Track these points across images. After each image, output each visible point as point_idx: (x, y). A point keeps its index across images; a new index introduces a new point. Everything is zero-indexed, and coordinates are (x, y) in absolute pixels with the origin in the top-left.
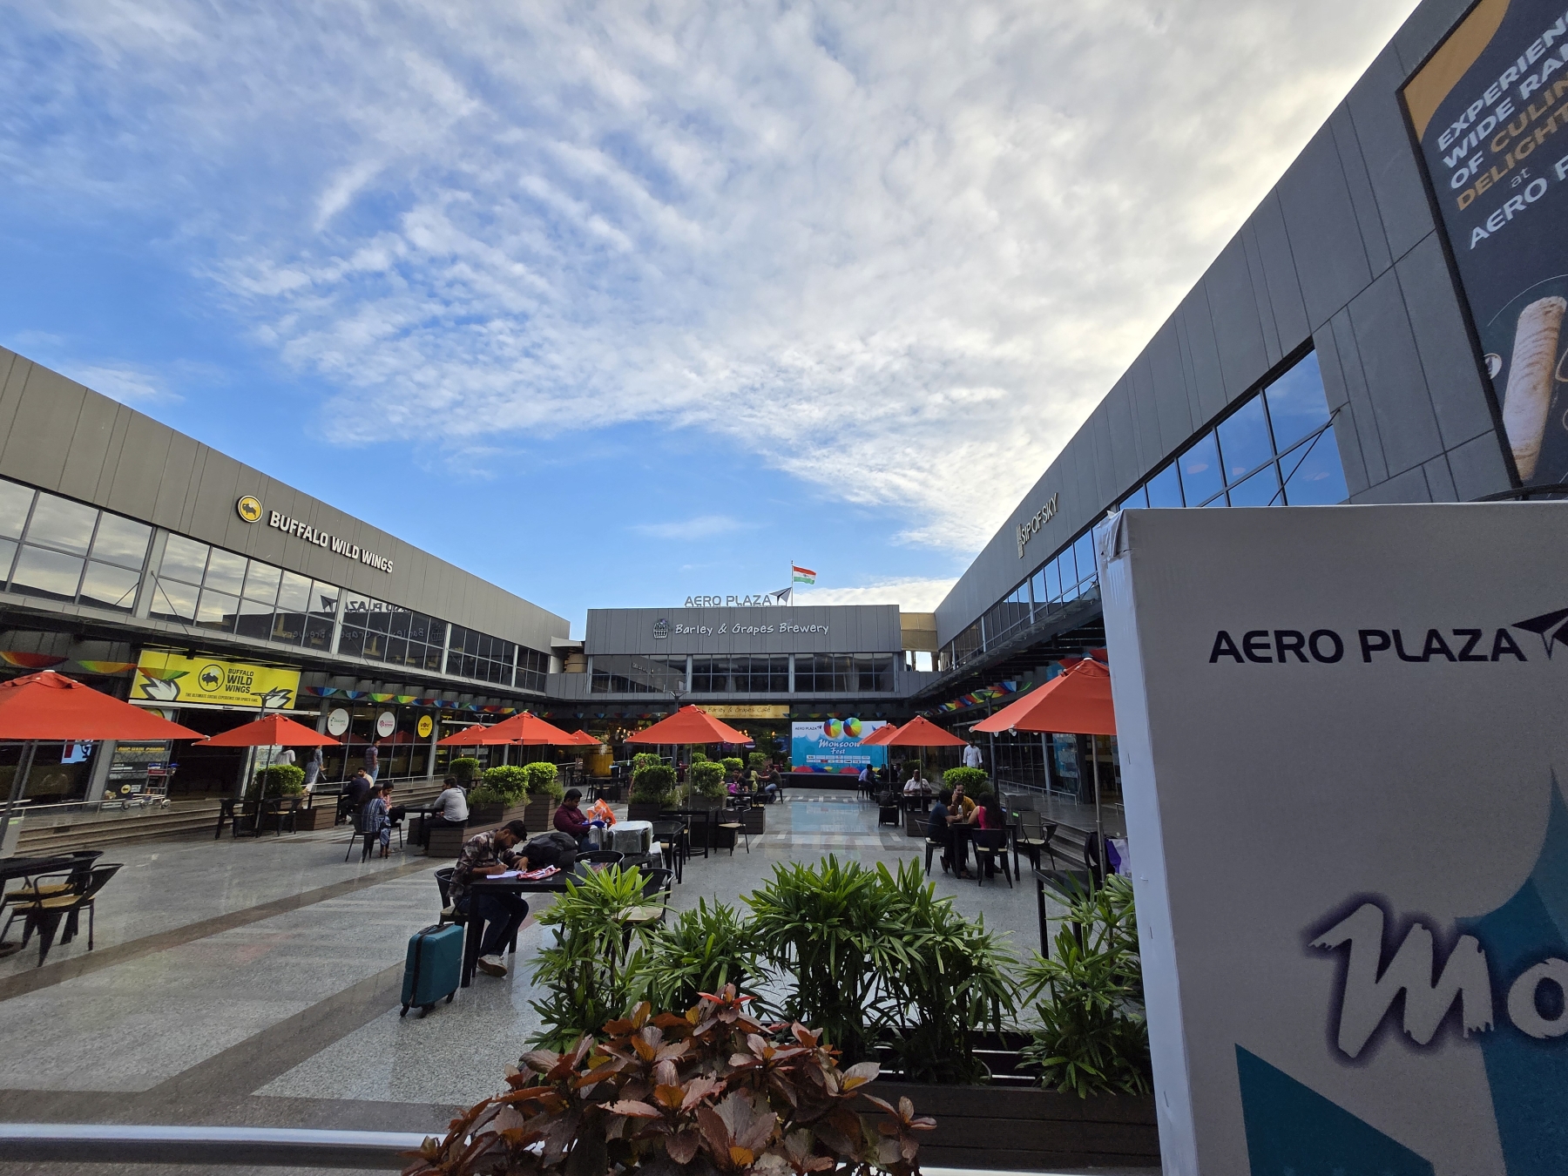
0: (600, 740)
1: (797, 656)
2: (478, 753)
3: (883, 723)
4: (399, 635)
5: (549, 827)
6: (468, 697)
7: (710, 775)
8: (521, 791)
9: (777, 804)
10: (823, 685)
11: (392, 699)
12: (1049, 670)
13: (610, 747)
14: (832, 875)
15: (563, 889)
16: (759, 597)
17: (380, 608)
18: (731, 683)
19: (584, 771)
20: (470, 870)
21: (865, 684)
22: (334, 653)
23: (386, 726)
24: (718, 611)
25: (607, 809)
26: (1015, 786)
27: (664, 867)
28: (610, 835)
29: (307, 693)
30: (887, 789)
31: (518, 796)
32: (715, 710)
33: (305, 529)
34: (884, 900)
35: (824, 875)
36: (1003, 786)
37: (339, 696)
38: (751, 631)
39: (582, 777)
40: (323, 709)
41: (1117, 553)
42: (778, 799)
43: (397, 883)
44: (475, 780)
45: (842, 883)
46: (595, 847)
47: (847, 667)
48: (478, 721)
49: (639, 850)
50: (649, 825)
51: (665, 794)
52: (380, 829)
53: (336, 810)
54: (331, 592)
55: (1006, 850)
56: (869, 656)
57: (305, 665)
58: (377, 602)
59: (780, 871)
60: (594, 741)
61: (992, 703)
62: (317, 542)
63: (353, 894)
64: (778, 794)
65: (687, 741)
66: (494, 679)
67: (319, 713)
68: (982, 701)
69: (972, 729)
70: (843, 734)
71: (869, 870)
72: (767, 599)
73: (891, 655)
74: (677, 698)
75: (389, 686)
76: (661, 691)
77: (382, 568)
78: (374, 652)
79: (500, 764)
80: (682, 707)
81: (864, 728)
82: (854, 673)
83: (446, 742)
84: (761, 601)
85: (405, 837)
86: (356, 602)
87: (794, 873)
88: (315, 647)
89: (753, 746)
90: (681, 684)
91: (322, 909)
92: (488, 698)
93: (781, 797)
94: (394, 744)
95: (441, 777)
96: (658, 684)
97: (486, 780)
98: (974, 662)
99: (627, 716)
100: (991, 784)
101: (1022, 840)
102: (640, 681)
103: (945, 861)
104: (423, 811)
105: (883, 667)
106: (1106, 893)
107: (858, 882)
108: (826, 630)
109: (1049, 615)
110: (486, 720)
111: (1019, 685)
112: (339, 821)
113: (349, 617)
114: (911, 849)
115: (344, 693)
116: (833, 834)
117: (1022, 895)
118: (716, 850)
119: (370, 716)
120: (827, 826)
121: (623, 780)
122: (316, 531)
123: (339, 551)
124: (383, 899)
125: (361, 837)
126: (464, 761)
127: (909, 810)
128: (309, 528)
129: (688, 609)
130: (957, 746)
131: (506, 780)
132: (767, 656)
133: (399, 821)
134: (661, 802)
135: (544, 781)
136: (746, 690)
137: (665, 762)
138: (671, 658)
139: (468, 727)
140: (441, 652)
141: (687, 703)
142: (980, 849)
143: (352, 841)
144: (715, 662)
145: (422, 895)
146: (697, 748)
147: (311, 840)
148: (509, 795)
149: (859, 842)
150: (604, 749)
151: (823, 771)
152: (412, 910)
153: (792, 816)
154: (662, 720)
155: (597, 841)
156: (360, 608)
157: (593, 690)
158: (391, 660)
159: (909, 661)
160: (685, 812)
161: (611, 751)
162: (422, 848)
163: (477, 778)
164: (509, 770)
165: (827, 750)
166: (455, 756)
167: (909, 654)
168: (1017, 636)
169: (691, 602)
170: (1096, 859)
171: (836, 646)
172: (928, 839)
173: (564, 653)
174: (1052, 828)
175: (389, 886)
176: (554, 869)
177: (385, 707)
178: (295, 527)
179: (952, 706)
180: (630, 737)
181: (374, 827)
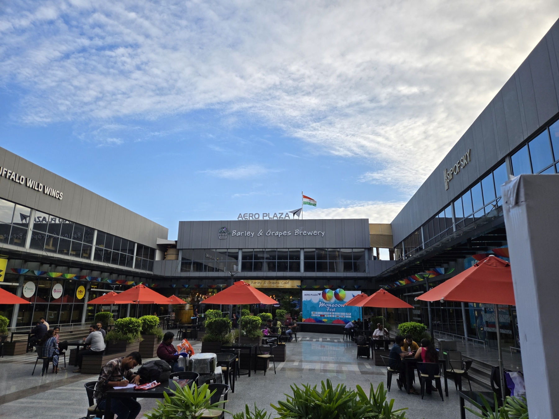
0: (185, 301)
1: (306, 250)
2: (112, 309)
3: (359, 293)
4: (66, 237)
5: (154, 356)
6: (106, 274)
7: (252, 324)
8: (137, 333)
9: (293, 342)
10: (321, 268)
11: (62, 276)
12: (466, 260)
13: (192, 306)
14: (328, 393)
15: (161, 396)
16: (282, 214)
17: (55, 221)
18: (265, 266)
19: (176, 320)
20: (106, 382)
21: (347, 267)
22: (27, 248)
23: (57, 292)
24: (257, 222)
25: (189, 345)
26: (444, 334)
27: (224, 383)
28: (191, 362)
29: (12, 272)
30: (362, 334)
31: (135, 336)
32: (255, 283)
33: (11, 174)
34: (361, 410)
35: (323, 392)
36: (436, 334)
37: (30, 274)
38: (278, 234)
39: (174, 324)
40: (20, 282)
41: (517, 203)
42: (294, 339)
43: (62, 389)
44: (109, 326)
45: (334, 399)
46: (181, 369)
47: (337, 257)
48: (112, 289)
49: (208, 372)
50: (214, 355)
51: (224, 335)
52: (53, 356)
53: (27, 343)
54: (26, 211)
55: (439, 376)
56: (350, 250)
57: (10, 255)
58: (53, 217)
59: (296, 389)
60: (181, 301)
61: (429, 282)
62: (18, 181)
63: (36, 395)
64: (293, 336)
65: (238, 303)
66: (122, 264)
67: (18, 284)
68: (422, 280)
69: (416, 299)
70: (334, 299)
71: (351, 390)
72: (287, 215)
73: (363, 250)
74: (232, 275)
75: (59, 268)
76: (223, 271)
77: (56, 197)
78: (51, 247)
79: (125, 316)
80: (235, 281)
81: (348, 295)
82: (340, 261)
83: (93, 302)
84: (283, 216)
85: (67, 361)
86: (41, 217)
87: (304, 391)
88: (16, 244)
89: (278, 306)
90: (235, 266)
91: (18, 405)
92: (119, 275)
93: (296, 338)
94: (62, 303)
95: (89, 324)
96: (221, 267)
97: (116, 326)
98: (417, 255)
99: (202, 287)
100: (428, 333)
101: (450, 370)
102: (210, 265)
103: (400, 382)
104: (78, 345)
105: (359, 257)
106: (506, 409)
107: (344, 398)
108: (323, 234)
109: (466, 226)
110: (117, 289)
111: (446, 271)
112: (29, 350)
113: (36, 226)
114: (378, 374)
115: (33, 272)
116: (328, 362)
117: (450, 405)
118: (255, 371)
119: (48, 286)
120: (325, 358)
121: (199, 326)
122: (18, 175)
123: (31, 186)
124: (54, 399)
125: (42, 361)
126: (103, 314)
127: (376, 348)
128: (14, 173)
129: (240, 221)
130: (407, 308)
131: (128, 326)
132: (287, 250)
133: (64, 351)
134: (222, 340)
135: (151, 327)
136: (274, 271)
137: (224, 315)
138: (229, 251)
139: (106, 293)
140: (91, 247)
141: (238, 279)
142: (422, 375)
143: (36, 363)
144: (256, 253)
145: (77, 397)
146: (245, 307)
147: (12, 362)
148: (130, 335)
149: (345, 368)
150: (188, 307)
151: (321, 321)
152: (72, 407)
153: (303, 350)
154: (223, 289)
155: (183, 365)
156: (43, 220)
157: (182, 270)
158: (61, 252)
159: (375, 254)
160: (237, 347)
161: (192, 308)
162: (78, 367)
163: (111, 324)
164: (130, 320)
165: (324, 309)
166: (98, 311)
167: (375, 249)
168: (444, 240)
169: (241, 217)
170: (499, 385)
171: (329, 244)
172: (389, 368)
173: (164, 248)
174: (469, 363)
175: (58, 391)
176: (156, 383)
177: (57, 280)
178: (5, 173)
179: (403, 283)
180: (204, 300)
181: (49, 355)
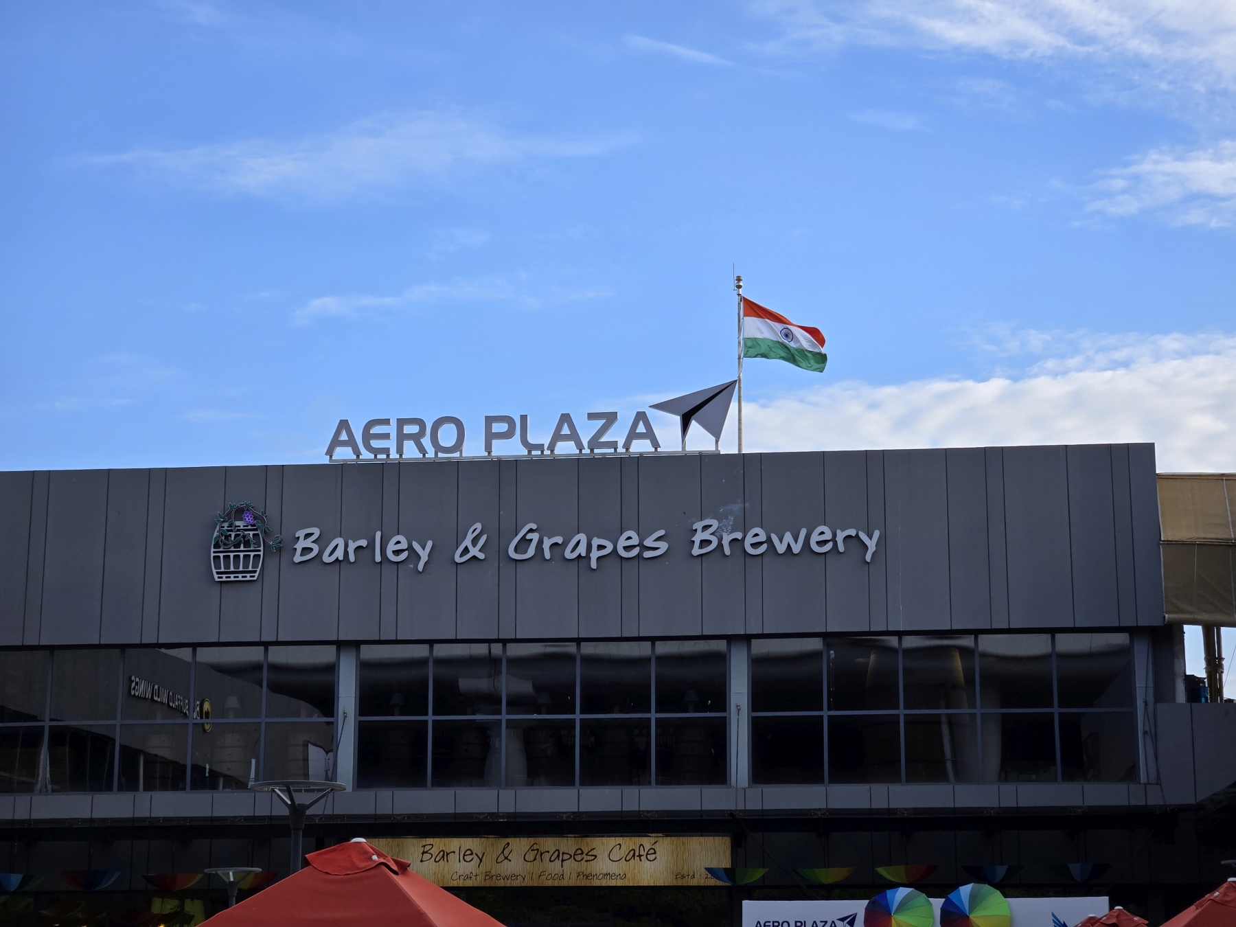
1: (759, 647)
3: (1096, 906)
10: (858, 755)
16: (611, 418)
18: (507, 749)
21: (1024, 752)
24: (451, 473)
32: (444, 855)
38: (582, 550)
47: (954, 686)
56: (1036, 646)
72: (642, 425)
73: (1120, 639)
74: (297, 810)
76: (238, 784)
80: (319, 846)
82: (978, 711)
90: (315, 753)
96: (228, 755)
99: (107, 884)
102: (160, 746)
105: (1093, 684)
108: (871, 544)
129: (342, 469)
132: (644, 649)
136: (565, 780)
138: (279, 656)
141: (334, 831)
154: (243, 895)
159: (1195, 665)
167: (1193, 636)
169: (351, 442)
171: (909, 608)
